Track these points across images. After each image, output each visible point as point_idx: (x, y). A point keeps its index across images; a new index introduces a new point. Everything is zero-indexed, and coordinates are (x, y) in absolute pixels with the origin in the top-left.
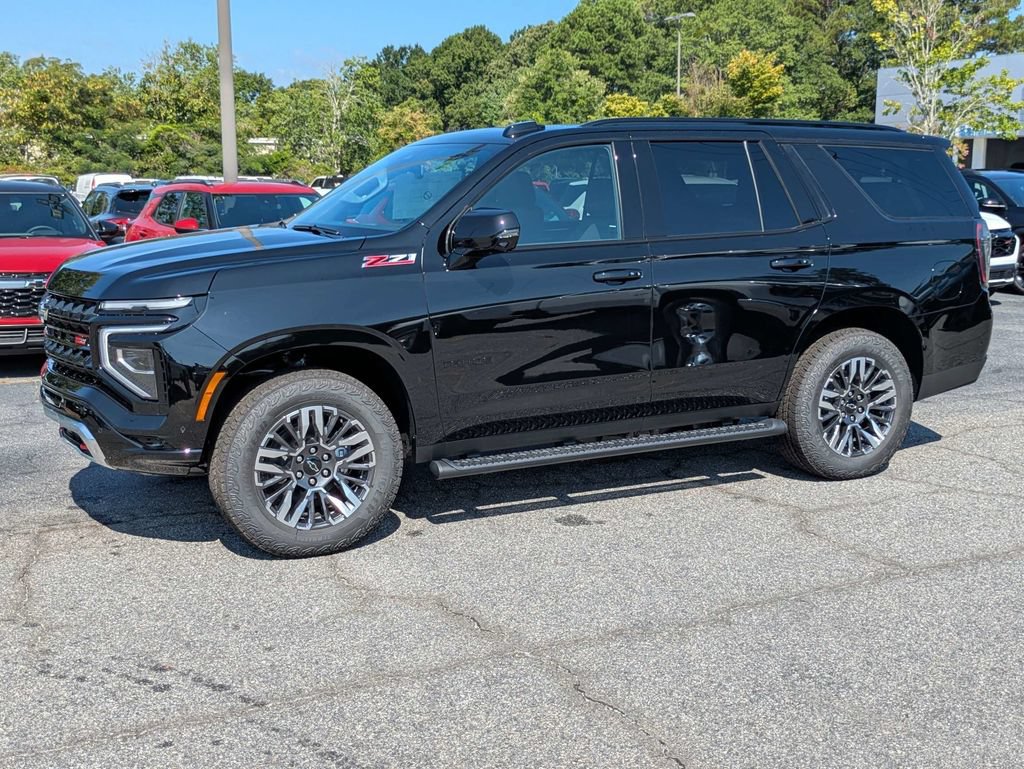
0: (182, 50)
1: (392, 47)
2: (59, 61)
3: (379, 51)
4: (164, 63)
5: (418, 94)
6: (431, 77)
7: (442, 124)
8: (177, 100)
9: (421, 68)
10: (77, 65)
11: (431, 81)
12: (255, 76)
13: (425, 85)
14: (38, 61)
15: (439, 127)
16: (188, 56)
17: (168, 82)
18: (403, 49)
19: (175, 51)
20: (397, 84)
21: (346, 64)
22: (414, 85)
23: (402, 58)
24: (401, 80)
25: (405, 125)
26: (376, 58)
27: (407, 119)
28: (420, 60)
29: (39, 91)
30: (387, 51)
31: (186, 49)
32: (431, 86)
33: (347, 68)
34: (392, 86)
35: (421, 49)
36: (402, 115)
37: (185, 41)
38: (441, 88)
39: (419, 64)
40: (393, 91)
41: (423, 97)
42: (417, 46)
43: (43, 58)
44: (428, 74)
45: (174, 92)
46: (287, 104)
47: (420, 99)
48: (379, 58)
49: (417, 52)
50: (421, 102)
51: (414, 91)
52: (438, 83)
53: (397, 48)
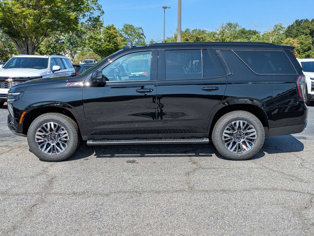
0: (227, 25)
1: (298, 20)
2: (201, 30)
3: (294, 21)
4: (222, 29)
5: (305, 34)
6: (309, 28)
7: (312, 43)
8: (222, 39)
9: (307, 26)
10: (206, 31)
11: (309, 30)
12: (254, 31)
13: (308, 31)
14: (195, 30)
15: (311, 44)
16: (229, 27)
17: (220, 34)
18: (302, 20)
19: (225, 25)
20: (299, 31)
21: (275, 26)
22: (304, 31)
23: (301, 23)
24: (300, 30)
25: (290, 44)
26: (293, 23)
27: (291, 42)
28: (306, 23)
29: (186, 38)
30: (297, 21)
31: (228, 24)
32: (309, 31)
33: (275, 27)
34: (297, 32)
35: (308, 20)
36: (290, 40)
37: (228, 22)
38: (312, 31)
39: (306, 25)
40: (297, 33)
41: (306, 35)
42: (306, 19)
43: (196, 29)
44: (308, 27)
45: (221, 37)
46: (256, 39)
47: (305, 35)
48: (294, 23)
49: (307, 21)
50: (305, 36)
51: (303, 33)
52: (311, 30)
53: (300, 20)
